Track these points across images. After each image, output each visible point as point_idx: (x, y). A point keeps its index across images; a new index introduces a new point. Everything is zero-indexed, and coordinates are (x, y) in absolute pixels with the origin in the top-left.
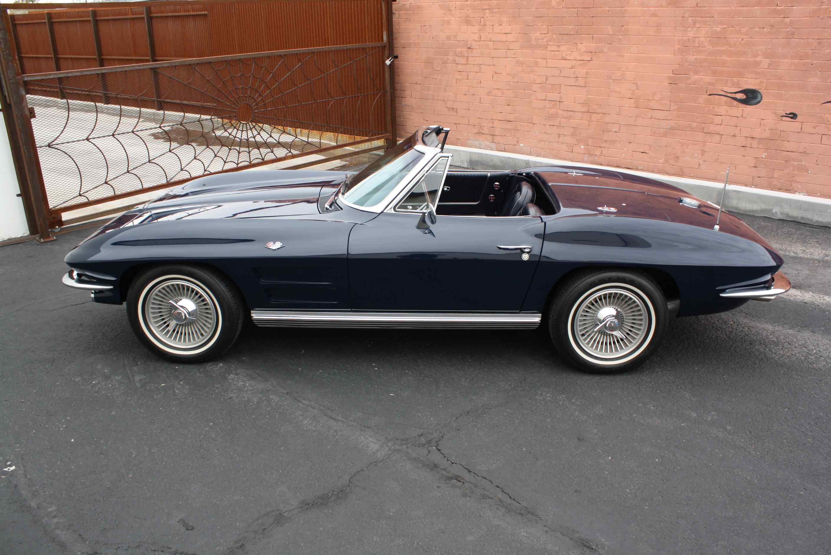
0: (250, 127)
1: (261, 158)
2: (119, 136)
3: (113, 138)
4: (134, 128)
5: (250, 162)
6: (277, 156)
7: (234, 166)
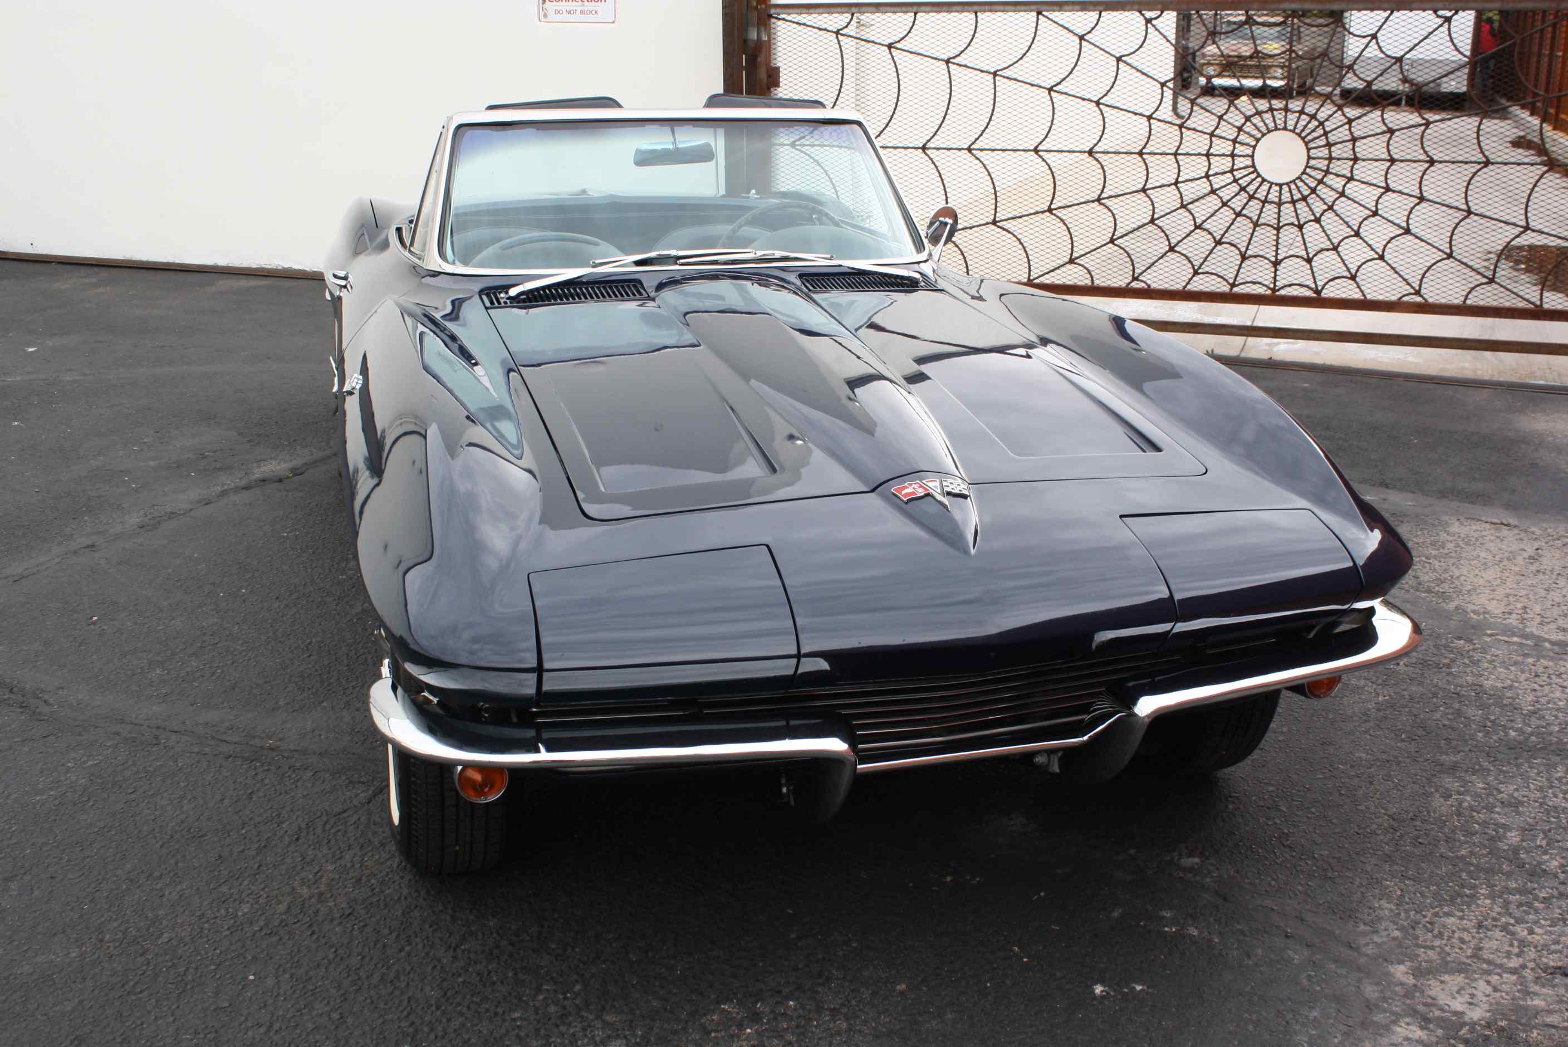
0: (1292, 195)
1: (1313, 286)
2: (938, 153)
3: (923, 155)
4: (973, 143)
5: (1274, 290)
6: (1367, 291)
7: (1226, 289)
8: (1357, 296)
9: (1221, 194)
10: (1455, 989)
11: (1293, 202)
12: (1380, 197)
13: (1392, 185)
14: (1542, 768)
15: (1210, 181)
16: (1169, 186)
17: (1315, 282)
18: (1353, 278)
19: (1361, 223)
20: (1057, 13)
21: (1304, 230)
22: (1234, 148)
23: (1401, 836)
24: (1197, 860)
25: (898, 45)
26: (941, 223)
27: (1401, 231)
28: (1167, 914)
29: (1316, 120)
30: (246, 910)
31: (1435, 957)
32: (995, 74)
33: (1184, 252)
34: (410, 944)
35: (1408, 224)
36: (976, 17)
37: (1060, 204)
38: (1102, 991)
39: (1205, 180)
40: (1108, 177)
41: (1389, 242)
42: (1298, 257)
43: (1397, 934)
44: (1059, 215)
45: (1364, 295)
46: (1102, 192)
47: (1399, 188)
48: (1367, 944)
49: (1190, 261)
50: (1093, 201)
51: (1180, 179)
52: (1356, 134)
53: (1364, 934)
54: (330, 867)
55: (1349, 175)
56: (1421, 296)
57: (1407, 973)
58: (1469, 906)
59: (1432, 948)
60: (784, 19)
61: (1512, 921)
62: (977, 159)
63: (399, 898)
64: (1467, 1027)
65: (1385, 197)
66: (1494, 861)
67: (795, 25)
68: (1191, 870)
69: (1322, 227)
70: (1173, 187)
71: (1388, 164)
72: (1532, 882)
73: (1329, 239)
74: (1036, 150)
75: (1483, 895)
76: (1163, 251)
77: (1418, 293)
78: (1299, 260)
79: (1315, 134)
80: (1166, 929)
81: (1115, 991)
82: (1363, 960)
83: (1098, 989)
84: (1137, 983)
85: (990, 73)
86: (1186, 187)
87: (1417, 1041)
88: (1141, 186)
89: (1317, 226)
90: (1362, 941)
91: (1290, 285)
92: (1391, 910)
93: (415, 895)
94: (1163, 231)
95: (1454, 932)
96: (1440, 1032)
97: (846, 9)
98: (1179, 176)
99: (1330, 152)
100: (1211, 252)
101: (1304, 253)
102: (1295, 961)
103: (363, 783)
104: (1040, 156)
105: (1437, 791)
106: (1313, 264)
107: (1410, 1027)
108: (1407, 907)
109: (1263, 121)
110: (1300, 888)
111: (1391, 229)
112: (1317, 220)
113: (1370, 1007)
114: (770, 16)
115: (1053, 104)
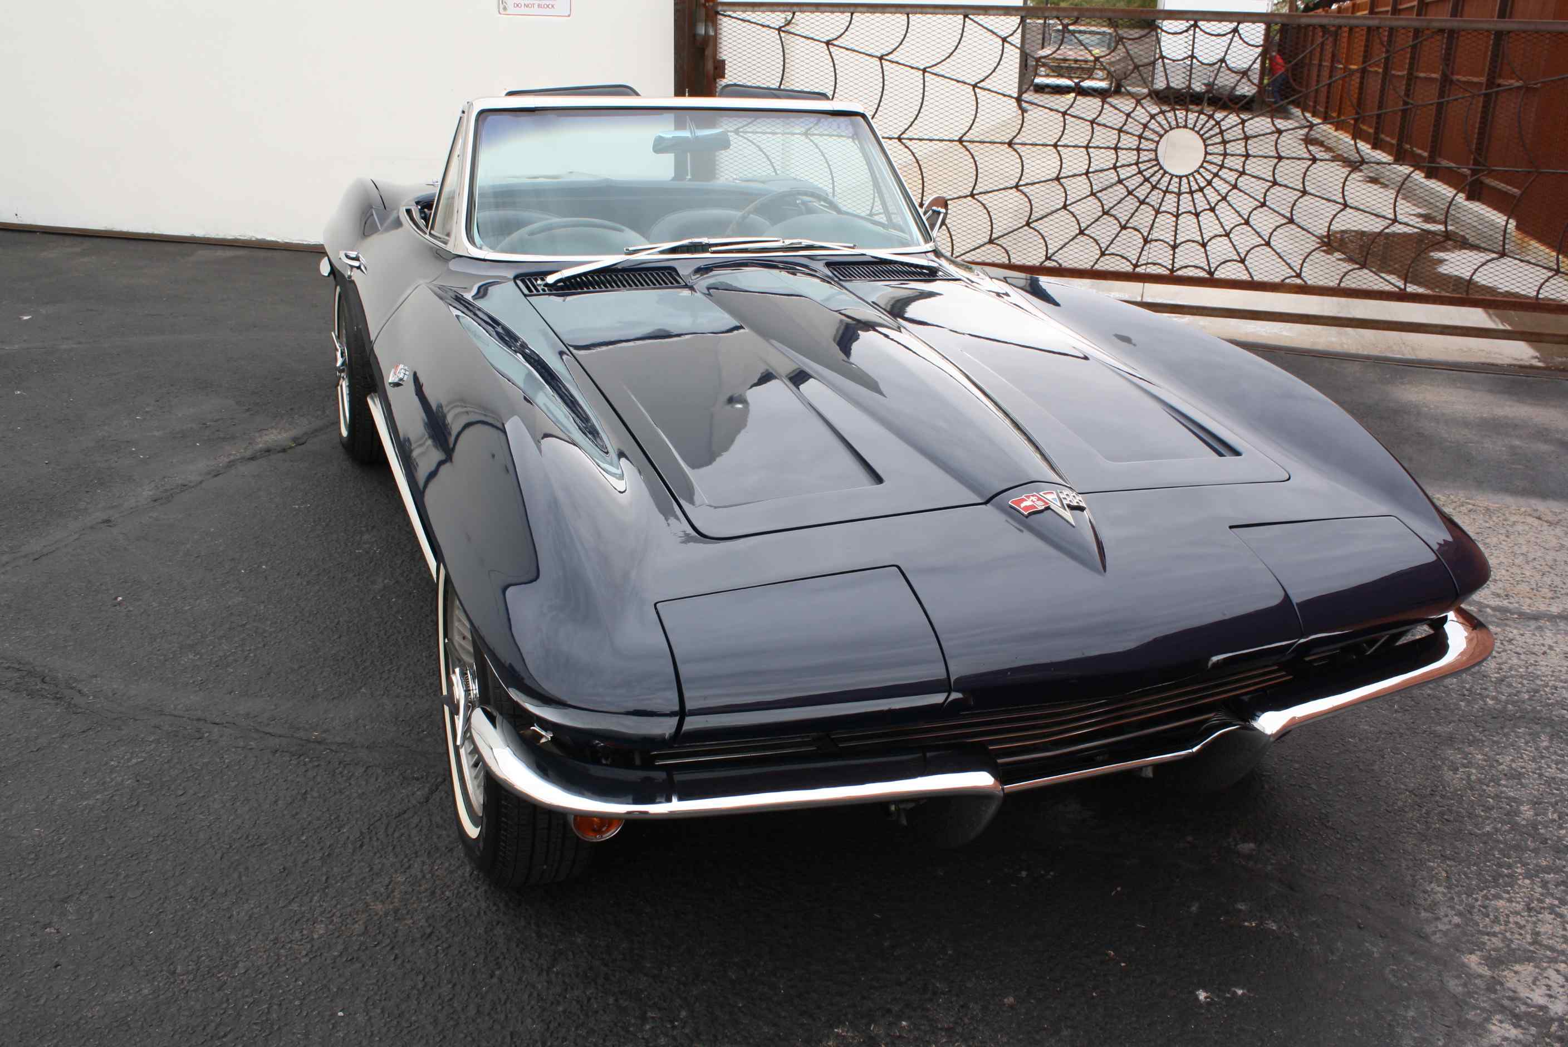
0: (1190, 187)
1: (1207, 268)
4: (903, 133)
5: (1172, 271)
6: (1254, 273)
7: (1129, 268)
8: (1245, 277)
9: (1127, 184)
10: (1530, 980)
11: (1191, 193)
12: (1268, 190)
13: (1279, 180)
14: (1528, 738)
15: (1117, 172)
16: (1080, 175)
17: (1209, 264)
18: (1242, 261)
19: (1251, 213)
20: (982, 17)
21: (1200, 218)
22: (1140, 143)
23: (1428, 813)
24: (1252, 845)
25: (835, 42)
26: (934, 211)
27: (1285, 221)
28: (1241, 906)
29: (1214, 119)
30: (321, 932)
31: (1501, 945)
32: (924, 71)
33: (1093, 235)
34: (500, 968)
35: (1292, 215)
36: (908, 18)
37: (981, 190)
38: (1206, 998)
39: (1113, 171)
40: (1026, 166)
41: (1275, 230)
42: (1194, 241)
43: (1457, 920)
44: (980, 199)
45: (1251, 277)
46: (1020, 179)
47: (1286, 182)
48: (1434, 933)
49: (1098, 244)
50: (1011, 188)
51: (1091, 170)
52: (1249, 133)
53: (1428, 921)
54: (401, 879)
55: (1241, 169)
56: (1302, 279)
57: (1480, 964)
58: (1512, 887)
59: (1495, 935)
60: (729, 16)
61: (1556, 902)
62: (907, 147)
63: (479, 913)
64: (1556, 1024)
65: (1272, 191)
66: (1518, 837)
67: (739, 22)
68: (1249, 857)
69: (1216, 216)
70: (1084, 177)
71: (1276, 161)
72: (1559, 859)
73: (1222, 227)
74: (960, 141)
75: (1521, 874)
76: (1073, 234)
77: (1299, 276)
78: (1194, 244)
79: (1212, 133)
80: (1246, 924)
81: (1218, 996)
82: (1436, 951)
83: (1202, 995)
84: (1236, 986)
85: (919, 69)
86: (1096, 177)
87: (1515, 1041)
88: (1055, 175)
89: (1212, 214)
90: (1428, 929)
91: (1186, 267)
92: (1444, 894)
93: (494, 908)
94: (1074, 216)
95: (1508, 916)
96: (1533, 1030)
97: (788, 8)
98: (1089, 166)
99: (1225, 149)
100: (1117, 236)
101: (1199, 238)
102: (1376, 955)
103: (417, 779)
104: (965, 146)
105: (1443, 763)
106: (1208, 248)
107: (1503, 1025)
108: (1457, 889)
109: (1166, 119)
110: (1354, 872)
111: (1277, 219)
112: (1212, 209)
113: (1459, 1003)
114: (717, 13)
115: (977, 99)
